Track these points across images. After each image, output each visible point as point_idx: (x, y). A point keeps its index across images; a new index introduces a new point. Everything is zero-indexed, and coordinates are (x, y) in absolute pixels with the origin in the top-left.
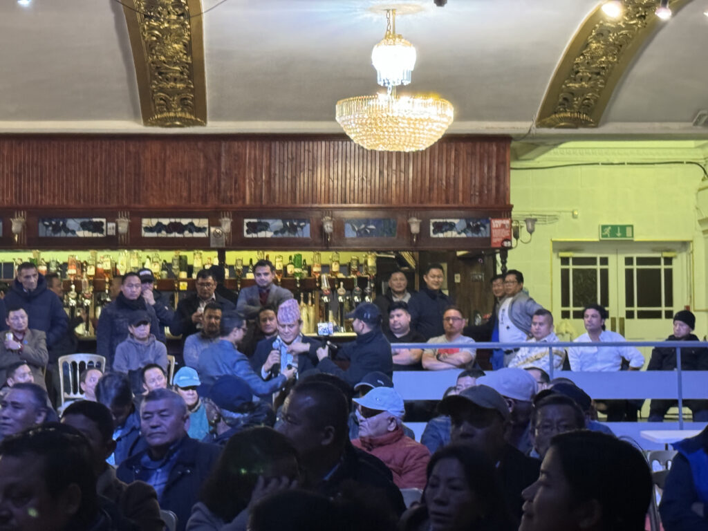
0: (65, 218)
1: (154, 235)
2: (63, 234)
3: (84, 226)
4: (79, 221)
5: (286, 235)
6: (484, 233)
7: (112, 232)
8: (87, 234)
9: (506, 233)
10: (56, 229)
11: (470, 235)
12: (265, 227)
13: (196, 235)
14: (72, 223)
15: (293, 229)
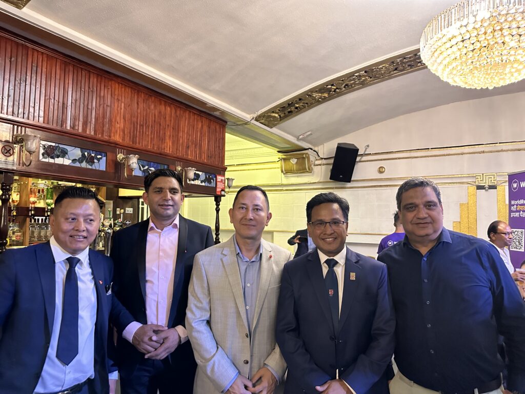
5: (84, 165)
6: (213, 185)
9: (222, 185)
11: (206, 184)
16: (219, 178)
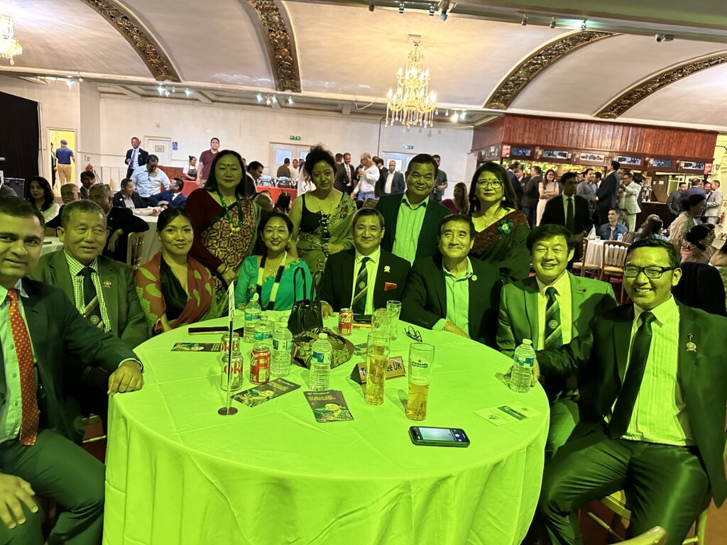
0: (553, 151)
1: (585, 159)
2: (551, 157)
3: (560, 154)
4: (559, 152)
5: (632, 163)
6: (702, 169)
7: (570, 157)
8: (560, 157)
9: (709, 169)
10: (550, 155)
11: (697, 169)
12: (625, 160)
13: (600, 161)
14: (556, 153)
15: (634, 162)
16: (707, 165)
